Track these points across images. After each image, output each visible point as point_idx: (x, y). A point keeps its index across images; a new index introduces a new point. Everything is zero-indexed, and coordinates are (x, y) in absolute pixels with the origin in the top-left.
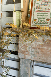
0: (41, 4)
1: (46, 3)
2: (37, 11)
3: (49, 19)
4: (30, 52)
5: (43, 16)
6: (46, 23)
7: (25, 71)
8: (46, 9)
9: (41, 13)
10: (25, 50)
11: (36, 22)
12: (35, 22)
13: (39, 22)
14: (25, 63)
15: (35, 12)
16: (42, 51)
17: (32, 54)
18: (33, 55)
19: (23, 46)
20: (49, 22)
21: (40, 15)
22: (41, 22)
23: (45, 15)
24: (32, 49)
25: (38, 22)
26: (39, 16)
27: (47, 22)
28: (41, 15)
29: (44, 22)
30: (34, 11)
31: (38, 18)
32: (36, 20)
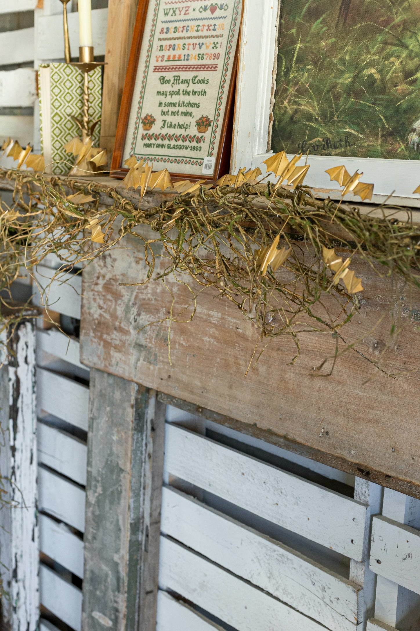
0: (182, 17)
1: (205, 9)
2: (160, 64)
3: (208, 119)
4: (132, 331)
5: (187, 99)
6: (194, 144)
7: (111, 454)
8: (203, 50)
9: (177, 79)
10: (108, 316)
11: (150, 137)
12: (143, 138)
13: (164, 138)
14: (112, 404)
15: (151, 68)
16: (183, 331)
17: (139, 346)
18: (143, 353)
19: (100, 288)
20: (207, 140)
21: (172, 93)
22: (170, 138)
23: (194, 93)
24: (139, 315)
25: (157, 137)
26: (169, 99)
27: (199, 140)
28: (176, 88)
29: (184, 139)
30: (147, 67)
31: (163, 113)
32: (149, 122)
